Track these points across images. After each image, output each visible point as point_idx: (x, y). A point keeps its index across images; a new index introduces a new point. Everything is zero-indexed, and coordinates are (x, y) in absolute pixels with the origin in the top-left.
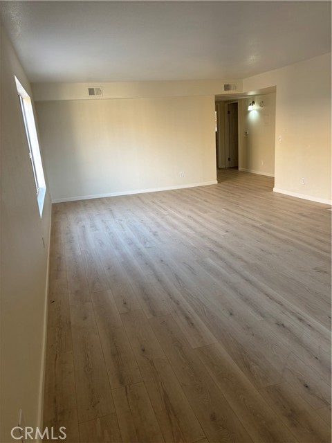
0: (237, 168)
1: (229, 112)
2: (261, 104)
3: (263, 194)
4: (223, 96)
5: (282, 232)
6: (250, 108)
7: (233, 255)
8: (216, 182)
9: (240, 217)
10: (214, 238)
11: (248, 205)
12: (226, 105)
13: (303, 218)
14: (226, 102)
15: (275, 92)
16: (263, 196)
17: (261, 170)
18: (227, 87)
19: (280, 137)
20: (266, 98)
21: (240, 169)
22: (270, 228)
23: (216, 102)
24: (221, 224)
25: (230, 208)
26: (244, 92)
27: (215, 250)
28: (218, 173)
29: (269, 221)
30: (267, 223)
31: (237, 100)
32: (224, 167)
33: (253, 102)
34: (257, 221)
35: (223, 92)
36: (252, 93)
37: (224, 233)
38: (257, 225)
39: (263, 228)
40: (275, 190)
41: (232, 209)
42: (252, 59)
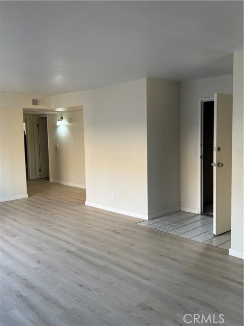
0: (48, 178)
1: (38, 125)
2: (70, 120)
3: (76, 208)
4: (32, 110)
5: (100, 257)
6: (59, 123)
7: (47, 298)
8: (27, 196)
9: (52, 239)
10: (24, 273)
11: (61, 224)
12: (35, 118)
13: (117, 236)
14: (34, 115)
15: (82, 110)
16: (75, 211)
17: (71, 181)
18: (35, 102)
19: (90, 153)
20: (74, 116)
21: (51, 180)
22: (86, 252)
23: (24, 115)
24: (33, 251)
25: (42, 229)
26: (52, 108)
27: (24, 294)
28: (28, 185)
29: (84, 243)
30: (83, 246)
31: (46, 114)
32: (35, 178)
33: (62, 118)
34: (73, 245)
35: (31, 106)
36: (59, 110)
37: (35, 265)
38: (73, 249)
39: (79, 253)
40: (87, 203)
41: (44, 230)
42: (59, 79)
